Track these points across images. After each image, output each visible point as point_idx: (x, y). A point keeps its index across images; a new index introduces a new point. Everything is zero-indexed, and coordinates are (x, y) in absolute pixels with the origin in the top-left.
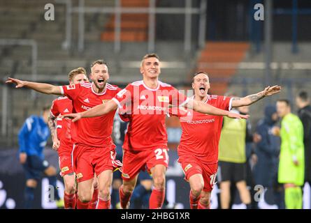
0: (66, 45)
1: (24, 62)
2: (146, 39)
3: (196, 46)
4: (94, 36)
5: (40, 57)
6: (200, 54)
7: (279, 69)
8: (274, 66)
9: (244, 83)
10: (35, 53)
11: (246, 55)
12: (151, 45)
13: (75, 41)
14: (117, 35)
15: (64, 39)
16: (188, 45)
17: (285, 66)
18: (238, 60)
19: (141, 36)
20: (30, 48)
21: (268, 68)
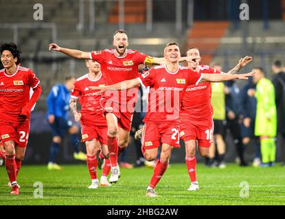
0: (80, 27)
1: (46, 41)
2: (145, 20)
3: (186, 26)
4: (102, 19)
5: (59, 37)
6: (189, 32)
7: (254, 43)
8: (250, 40)
9: (226, 55)
10: (54, 34)
11: (227, 32)
12: (149, 25)
13: (87, 23)
14: (121, 18)
15: (78, 22)
16: (179, 25)
17: (259, 40)
18: (220, 36)
19: (141, 18)
20: (50, 30)
21: (245, 43)
